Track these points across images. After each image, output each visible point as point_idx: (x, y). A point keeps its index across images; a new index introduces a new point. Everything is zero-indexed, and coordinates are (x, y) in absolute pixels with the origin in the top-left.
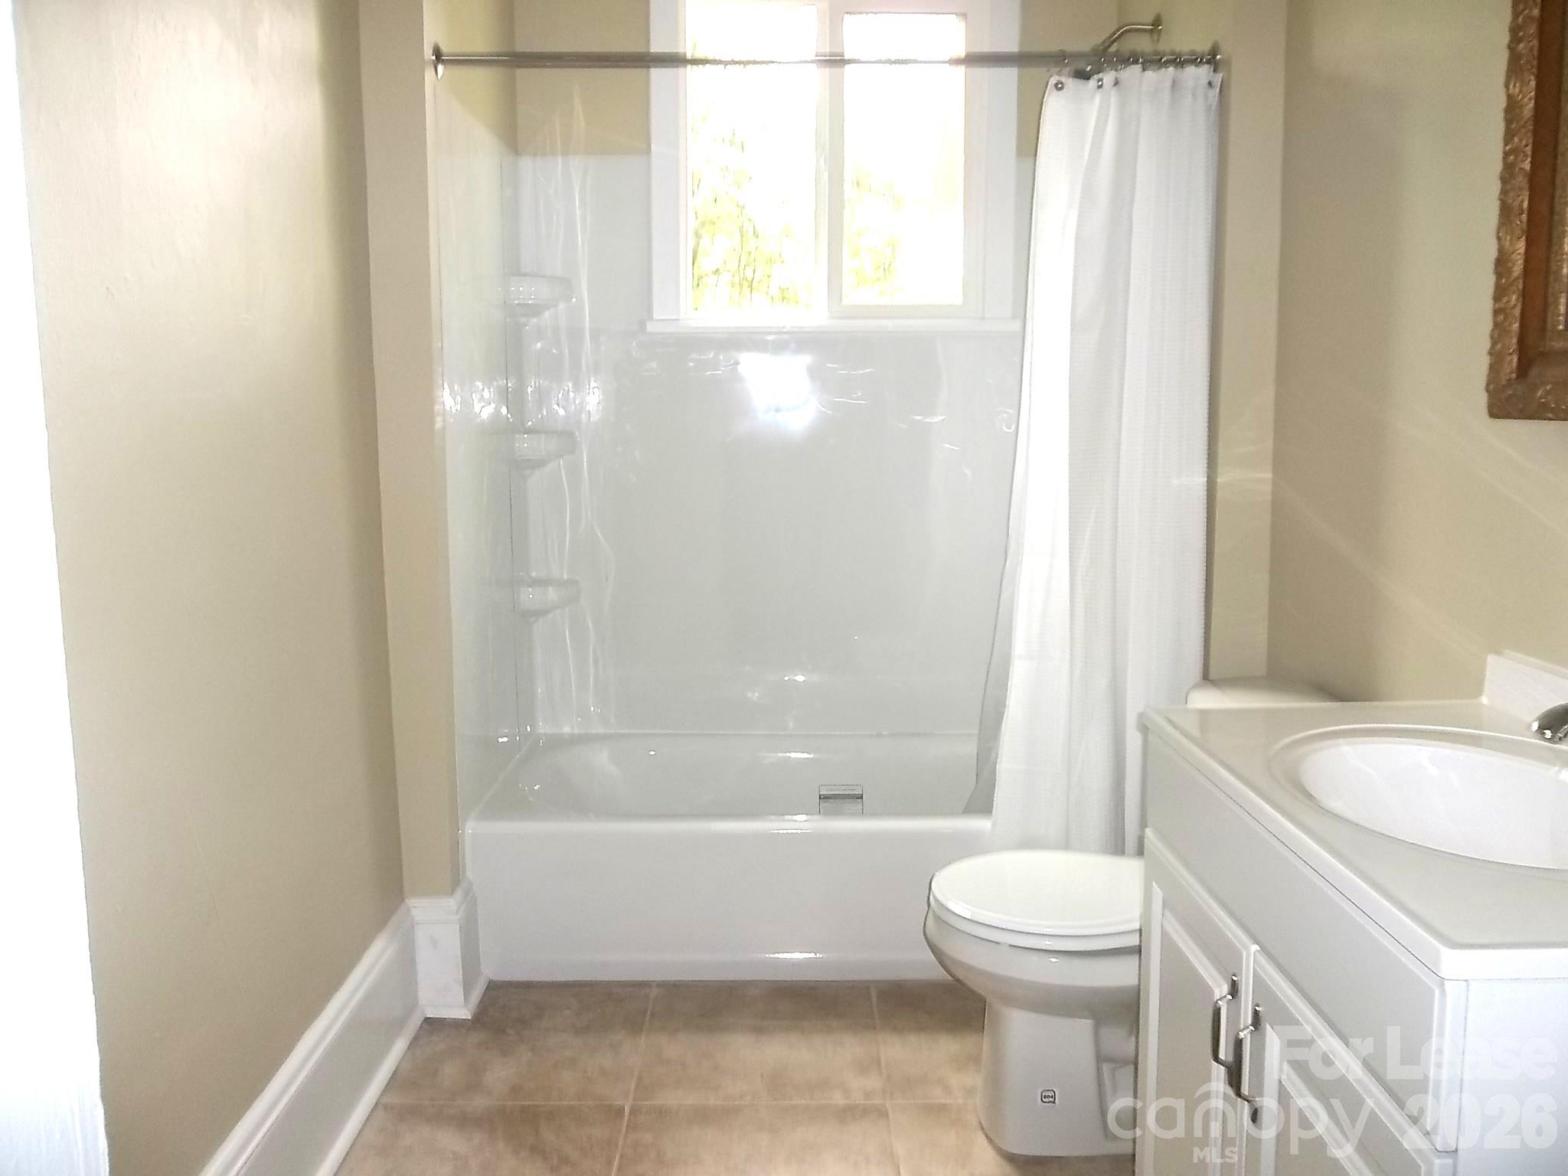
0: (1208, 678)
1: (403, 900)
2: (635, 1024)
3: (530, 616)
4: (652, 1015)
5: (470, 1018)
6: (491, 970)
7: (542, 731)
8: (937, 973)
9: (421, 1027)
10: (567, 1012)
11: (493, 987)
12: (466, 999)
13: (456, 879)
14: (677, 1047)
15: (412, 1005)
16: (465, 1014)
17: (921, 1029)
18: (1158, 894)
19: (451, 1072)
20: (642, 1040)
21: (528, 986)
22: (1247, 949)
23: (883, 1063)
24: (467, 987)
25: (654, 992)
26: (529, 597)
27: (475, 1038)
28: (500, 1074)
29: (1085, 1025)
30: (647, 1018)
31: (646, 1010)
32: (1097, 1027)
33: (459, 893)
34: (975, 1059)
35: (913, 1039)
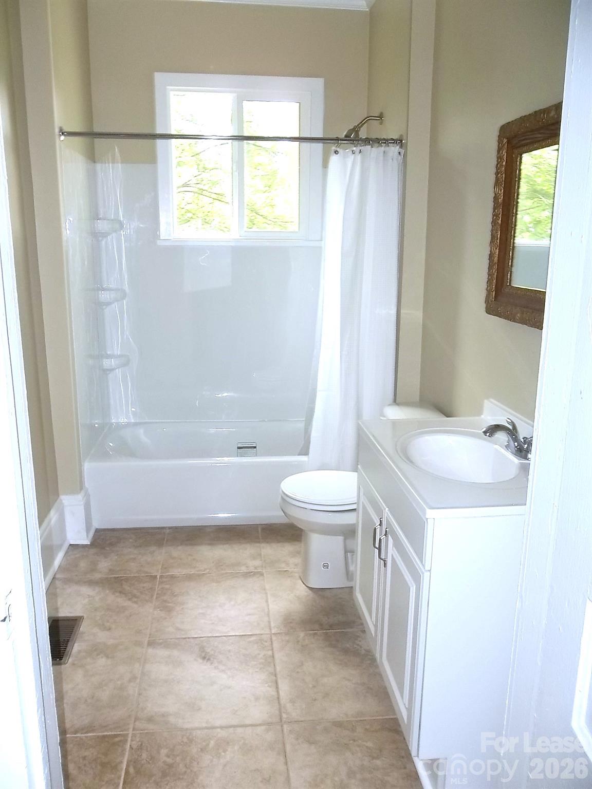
0: (395, 401)
1: (59, 496)
2: (160, 543)
3: (106, 371)
4: (167, 541)
5: (89, 544)
6: (96, 524)
7: (113, 421)
8: (285, 520)
9: (68, 548)
10: (131, 540)
11: (97, 531)
12: (87, 536)
13: (81, 487)
14: (178, 552)
15: (64, 538)
16: (87, 542)
17: (279, 542)
18: (362, 490)
19: (83, 564)
20: (164, 550)
21: (113, 530)
22: (385, 509)
23: (262, 556)
24: (88, 530)
25: (168, 531)
26: (107, 363)
27: (93, 551)
28: (104, 565)
29: (340, 539)
30: (165, 542)
31: (164, 539)
32: (345, 539)
33: (83, 493)
34: (299, 553)
35: (274, 545)
